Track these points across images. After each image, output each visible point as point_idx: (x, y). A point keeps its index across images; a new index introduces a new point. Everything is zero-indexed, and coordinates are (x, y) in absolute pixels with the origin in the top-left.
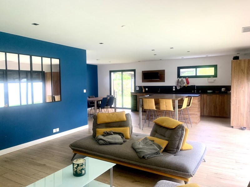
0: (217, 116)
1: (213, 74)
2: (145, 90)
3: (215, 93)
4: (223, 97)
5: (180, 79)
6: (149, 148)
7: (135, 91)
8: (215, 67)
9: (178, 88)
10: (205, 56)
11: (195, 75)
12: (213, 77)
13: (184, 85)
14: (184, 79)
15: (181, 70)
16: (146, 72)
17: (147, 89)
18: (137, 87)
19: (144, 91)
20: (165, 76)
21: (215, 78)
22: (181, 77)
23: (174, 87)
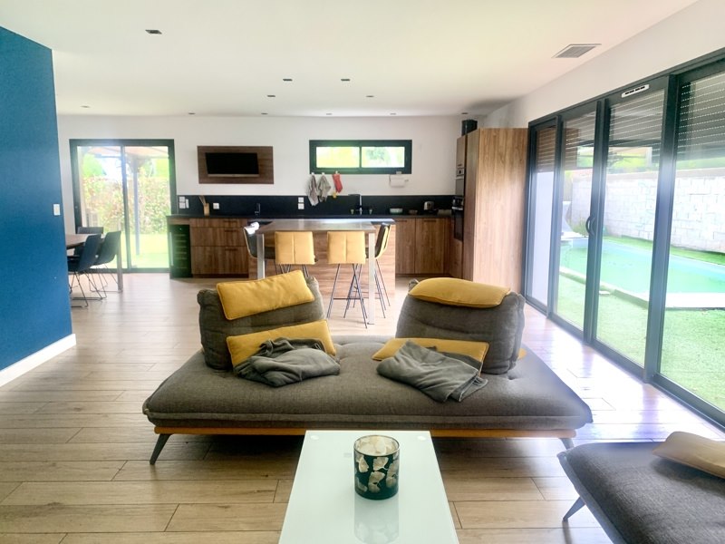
0: (416, 272)
1: (402, 165)
2: (211, 207)
3: (409, 214)
4: (431, 224)
5: (318, 177)
6: (449, 370)
7: (173, 212)
8: (408, 145)
9: (314, 203)
10: (387, 113)
11: (358, 166)
12: (403, 173)
13: (329, 194)
14: (329, 178)
15: (320, 150)
16: (212, 151)
17: (216, 206)
18: (182, 199)
19: (206, 211)
20: (272, 166)
21: (406, 176)
22: (318, 171)
23: (301, 200)
